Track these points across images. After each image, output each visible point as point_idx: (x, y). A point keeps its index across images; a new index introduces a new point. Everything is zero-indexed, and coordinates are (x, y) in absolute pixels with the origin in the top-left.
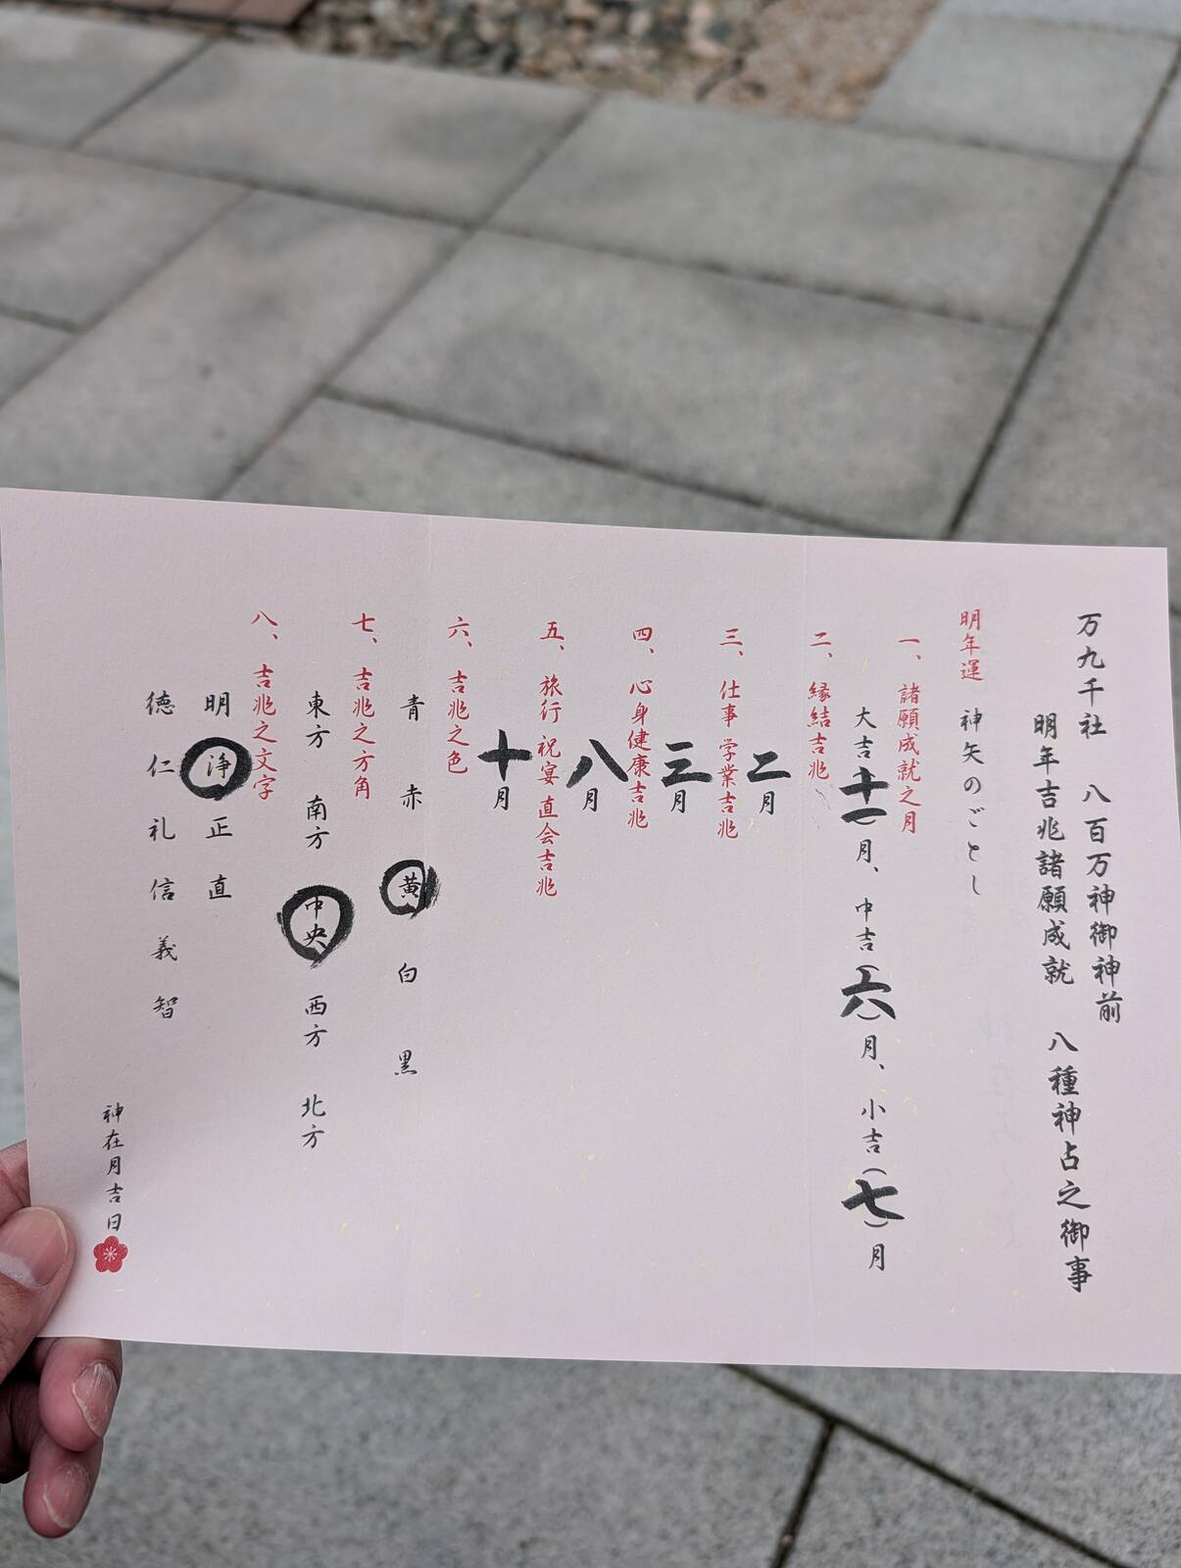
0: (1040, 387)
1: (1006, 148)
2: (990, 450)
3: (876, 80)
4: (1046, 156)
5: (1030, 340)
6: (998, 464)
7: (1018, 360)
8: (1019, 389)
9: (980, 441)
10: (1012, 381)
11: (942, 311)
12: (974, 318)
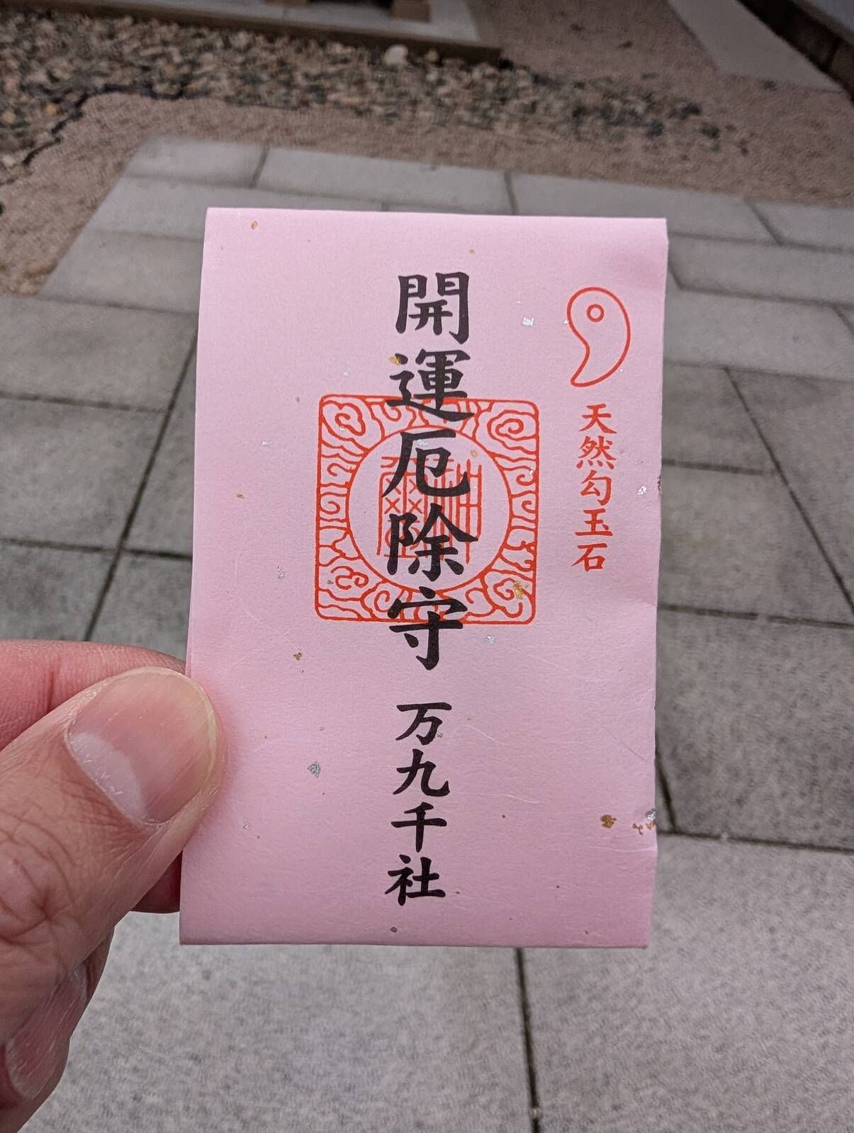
0: (168, 445)
1: (134, 307)
2: (143, 486)
3: (48, 271)
4: (158, 311)
5: (160, 418)
6: (148, 493)
7: (154, 431)
8: (157, 448)
9: (136, 481)
10: (153, 443)
11: (104, 405)
12: (126, 408)
